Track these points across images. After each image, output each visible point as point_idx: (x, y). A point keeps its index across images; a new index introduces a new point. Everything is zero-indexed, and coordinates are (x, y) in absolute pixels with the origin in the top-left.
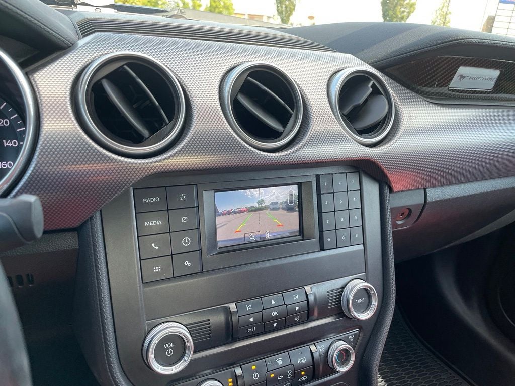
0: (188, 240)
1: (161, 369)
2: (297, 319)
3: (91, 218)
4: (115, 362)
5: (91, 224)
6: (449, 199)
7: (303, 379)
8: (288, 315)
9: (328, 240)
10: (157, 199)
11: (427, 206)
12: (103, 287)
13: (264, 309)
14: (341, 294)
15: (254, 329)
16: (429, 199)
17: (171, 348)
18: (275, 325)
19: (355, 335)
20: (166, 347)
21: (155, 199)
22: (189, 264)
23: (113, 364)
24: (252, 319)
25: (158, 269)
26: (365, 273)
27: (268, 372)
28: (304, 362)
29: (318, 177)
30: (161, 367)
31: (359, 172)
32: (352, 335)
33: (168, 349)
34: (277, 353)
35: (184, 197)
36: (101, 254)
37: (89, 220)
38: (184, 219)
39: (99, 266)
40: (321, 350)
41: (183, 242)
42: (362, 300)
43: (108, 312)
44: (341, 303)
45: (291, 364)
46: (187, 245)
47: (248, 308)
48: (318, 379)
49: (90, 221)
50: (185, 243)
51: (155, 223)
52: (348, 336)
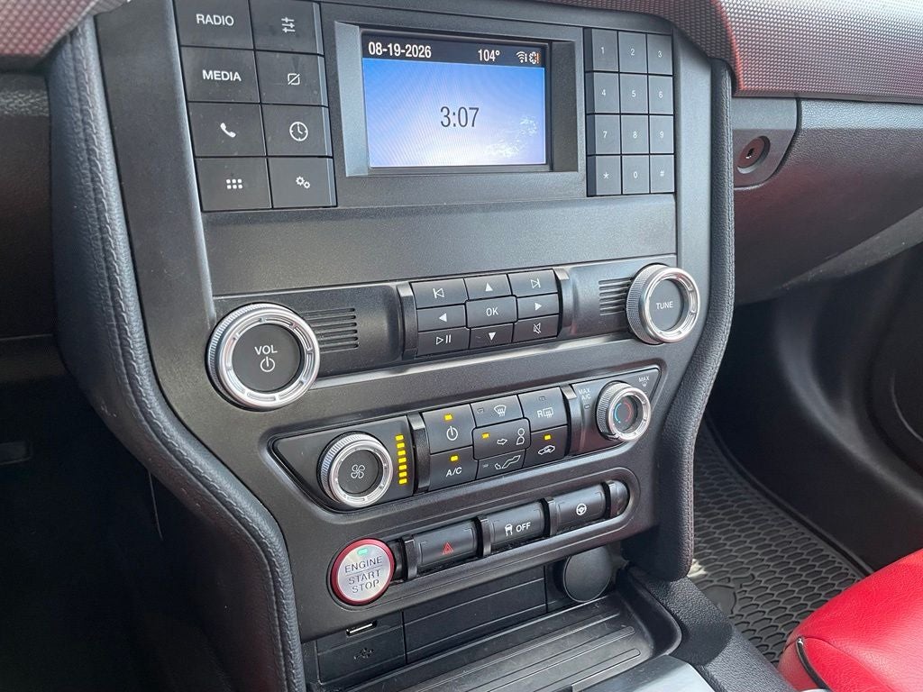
0: (303, 130)
1: (250, 395)
2: (537, 329)
3: (73, 34)
4: (143, 372)
5: (73, 49)
6: (841, 130)
7: (547, 450)
8: (518, 319)
9: (605, 175)
10: (229, 21)
11: (800, 139)
12: (108, 201)
13: (469, 300)
14: (627, 291)
15: (449, 339)
16: (805, 124)
17: (270, 355)
18: (492, 335)
19: (650, 375)
20: (259, 353)
21: (223, 20)
22: (307, 185)
23: (140, 374)
24: (444, 318)
25: (237, 184)
26: (676, 254)
27: (476, 428)
28: (549, 415)
29: (587, 31)
30: (248, 390)
31: (672, 36)
32: (645, 375)
33: (263, 356)
34: (495, 396)
35: (292, 25)
36: (101, 123)
37: (69, 40)
38: (292, 77)
39: (97, 151)
40: (583, 398)
41: (291, 131)
42: (669, 305)
43: (123, 259)
44: (624, 309)
45: (524, 418)
46: (300, 140)
47: (435, 293)
48: (577, 454)
49: (71, 43)
50: (297, 135)
51: (225, 76)
52: (638, 377)
